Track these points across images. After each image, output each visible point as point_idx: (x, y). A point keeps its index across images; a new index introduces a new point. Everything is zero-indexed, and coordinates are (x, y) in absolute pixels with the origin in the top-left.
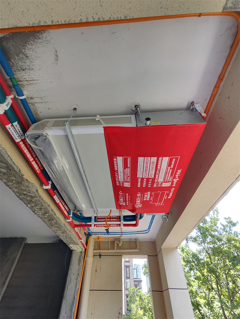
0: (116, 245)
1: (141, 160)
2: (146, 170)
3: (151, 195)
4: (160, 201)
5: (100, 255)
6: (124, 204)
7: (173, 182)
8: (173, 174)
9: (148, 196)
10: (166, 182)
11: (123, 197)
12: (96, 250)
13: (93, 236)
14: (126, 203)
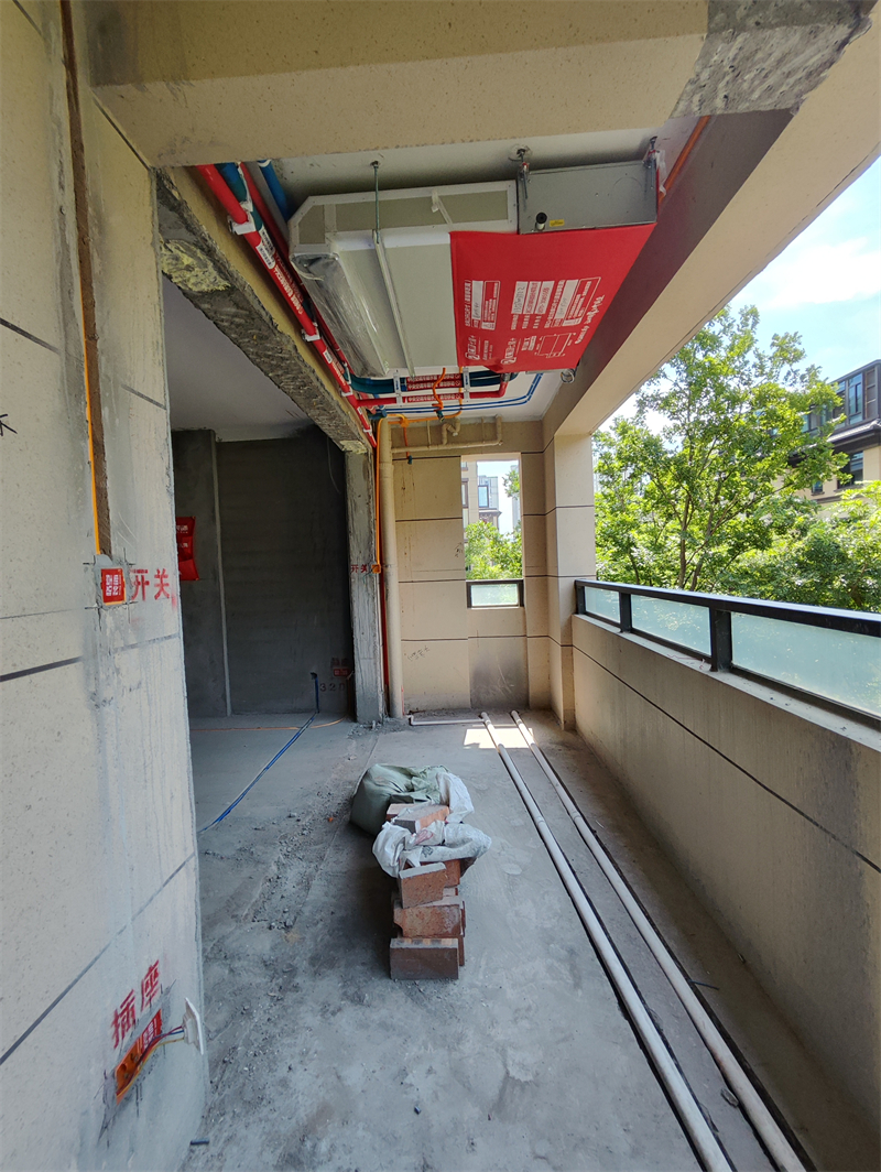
0: (445, 434)
1: (521, 286)
2: (531, 302)
3: (537, 342)
4: (558, 349)
5: (409, 459)
6: (478, 358)
7: (585, 318)
8: (587, 305)
9: (530, 344)
10: (572, 318)
11: (477, 346)
12: (398, 447)
13: (388, 416)
14: (482, 356)
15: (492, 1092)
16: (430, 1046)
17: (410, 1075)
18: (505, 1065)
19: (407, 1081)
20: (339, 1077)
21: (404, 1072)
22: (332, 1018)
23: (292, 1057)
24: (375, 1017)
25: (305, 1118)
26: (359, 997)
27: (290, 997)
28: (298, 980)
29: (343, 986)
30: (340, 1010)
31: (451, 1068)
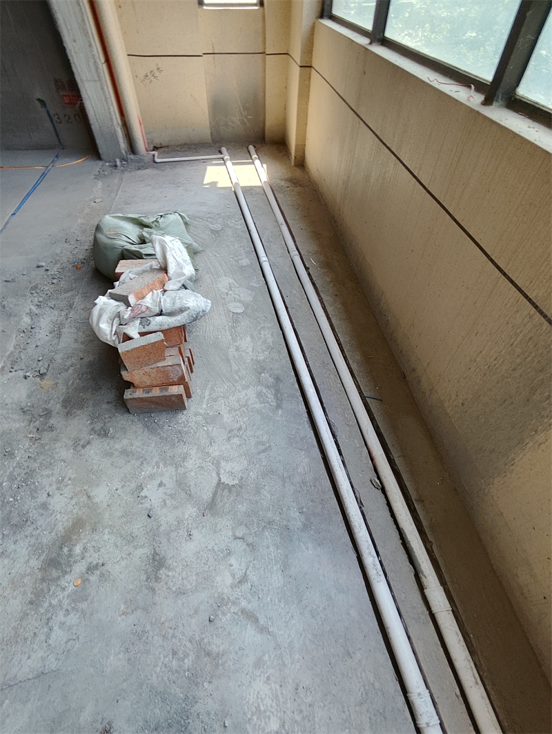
15: (207, 495)
16: (161, 465)
17: (145, 489)
18: (218, 474)
19: (143, 494)
20: (89, 497)
21: (140, 488)
22: (83, 451)
23: (51, 485)
24: (118, 446)
25: (63, 530)
26: (105, 431)
27: (47, 437)
28: (52, 421)
29: (91, 423)
30: (89, 443)
31: (177, 481)
